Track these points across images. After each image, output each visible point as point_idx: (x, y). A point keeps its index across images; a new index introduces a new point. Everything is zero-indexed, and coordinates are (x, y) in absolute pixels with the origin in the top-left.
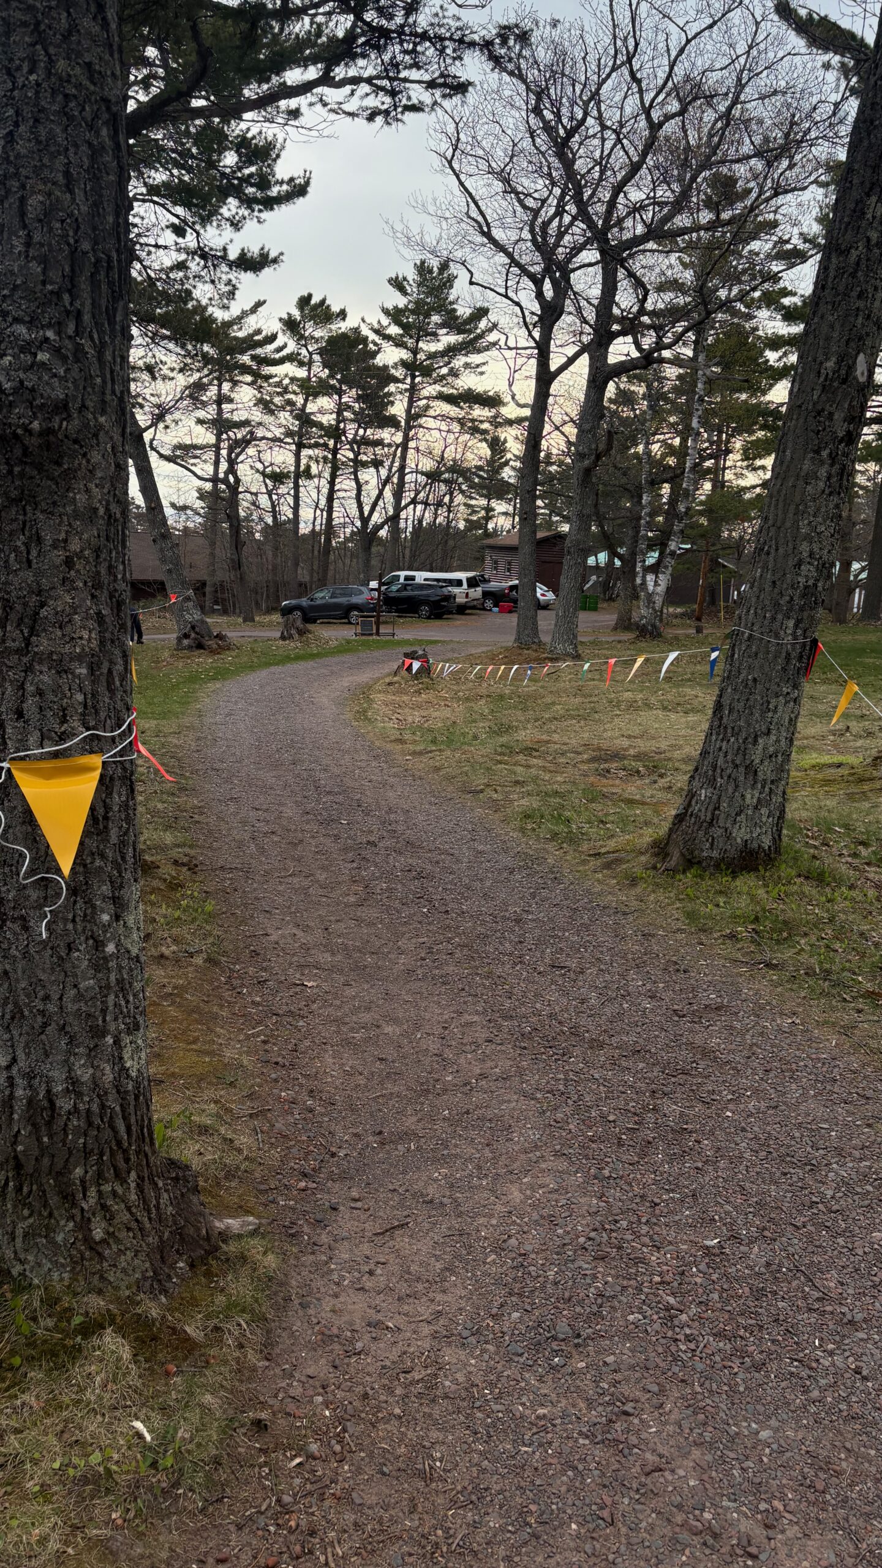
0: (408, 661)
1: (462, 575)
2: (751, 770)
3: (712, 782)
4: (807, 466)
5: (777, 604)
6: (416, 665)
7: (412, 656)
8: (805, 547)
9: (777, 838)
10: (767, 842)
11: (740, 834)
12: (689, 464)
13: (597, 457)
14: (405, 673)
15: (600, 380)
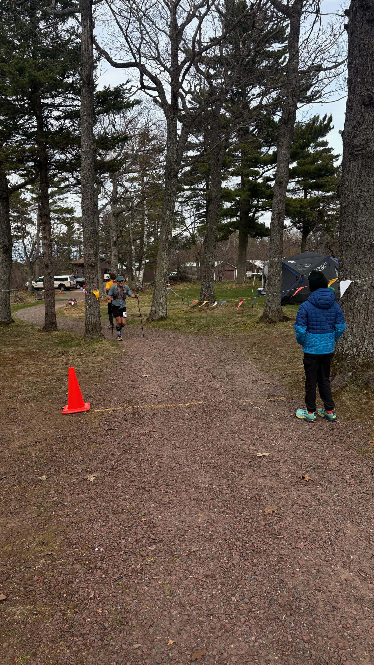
0: (70, 302)
1: (67, 276)
2: (160, 303)
5: (161, 276)
7: (71, 300)
9: (166, 315)
11: (160, 314)
12: (145, 236)
13: (118, 238)
14: (69, 305)
15: (116, 214)
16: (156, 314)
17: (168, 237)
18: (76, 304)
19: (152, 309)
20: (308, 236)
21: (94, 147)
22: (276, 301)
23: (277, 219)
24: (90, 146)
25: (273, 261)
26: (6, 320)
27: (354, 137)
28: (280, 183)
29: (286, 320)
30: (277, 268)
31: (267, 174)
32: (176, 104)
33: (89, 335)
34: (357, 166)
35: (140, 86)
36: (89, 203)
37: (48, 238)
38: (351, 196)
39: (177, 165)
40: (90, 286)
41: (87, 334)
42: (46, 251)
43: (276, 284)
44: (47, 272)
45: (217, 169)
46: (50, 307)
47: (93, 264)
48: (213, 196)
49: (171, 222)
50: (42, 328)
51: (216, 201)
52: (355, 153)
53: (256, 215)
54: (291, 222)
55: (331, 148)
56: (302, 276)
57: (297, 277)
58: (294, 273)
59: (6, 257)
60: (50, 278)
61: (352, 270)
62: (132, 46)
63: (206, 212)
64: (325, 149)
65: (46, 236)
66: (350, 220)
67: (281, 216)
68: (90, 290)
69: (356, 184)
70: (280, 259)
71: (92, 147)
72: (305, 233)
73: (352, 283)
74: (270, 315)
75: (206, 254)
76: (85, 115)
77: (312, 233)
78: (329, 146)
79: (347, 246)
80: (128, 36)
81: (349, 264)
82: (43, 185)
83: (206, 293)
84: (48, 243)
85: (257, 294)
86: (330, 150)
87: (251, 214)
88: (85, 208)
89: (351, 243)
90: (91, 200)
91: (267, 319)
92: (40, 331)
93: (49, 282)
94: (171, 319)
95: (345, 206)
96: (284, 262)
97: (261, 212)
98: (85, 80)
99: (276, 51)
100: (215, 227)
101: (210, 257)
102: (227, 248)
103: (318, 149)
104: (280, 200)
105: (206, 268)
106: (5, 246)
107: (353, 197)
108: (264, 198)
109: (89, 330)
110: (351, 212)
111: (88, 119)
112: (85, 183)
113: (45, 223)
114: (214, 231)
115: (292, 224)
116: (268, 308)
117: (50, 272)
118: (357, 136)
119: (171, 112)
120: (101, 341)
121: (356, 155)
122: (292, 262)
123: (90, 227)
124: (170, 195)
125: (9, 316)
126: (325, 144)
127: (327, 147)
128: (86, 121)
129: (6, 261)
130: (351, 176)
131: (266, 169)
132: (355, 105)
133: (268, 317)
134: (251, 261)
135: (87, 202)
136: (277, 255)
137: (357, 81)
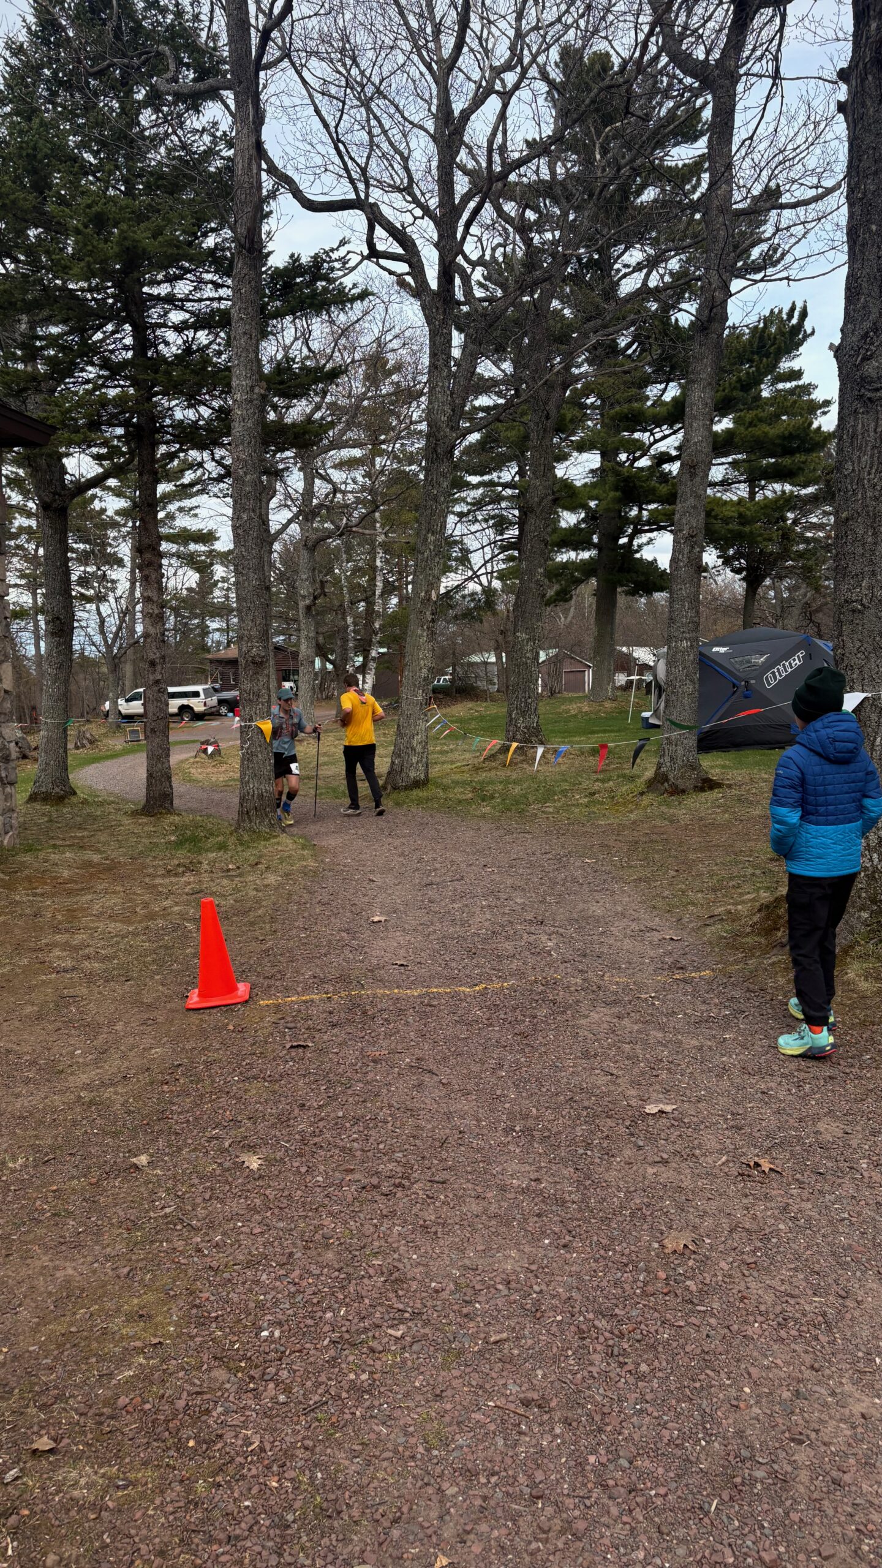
0: (204, 747)
1: (198, 688)
2: (413, 749)
3: (399, 756)
4: (419, 632)
5: (415, 685)
6: (210, 749)
7: (207, 743)
8: (422, 662)
9: (427, 775)
10: (423, 777)
11: (412, 774)
12: (378, 592)
13: (315, 598)
14: (203, 755)
15: (310, 544)
16: (403, 775)
17: (430, 595)
18: (218, 752)
19: (393, 763)
20: (760, 590)
21: (262, 391)
22: (685, 741)
23: (686, 551)
24: (252, 388)
25: (676, 647)
26: (57, 790)
27: (866, 359)
28: (691, 467)
29: (711, 788)
30: (688, 664)
31: (661, 447)
32: (448, 291)
33: (247, 825)
34: (872, 425)
35: (366, 252)
36: (250, 519)
37: (155, 599)
38: (860, 496)
39: (452, 428)
40: (251, 709)
41: (244, 821)
42: (152, 631)
43: (685, 701)
44: (151, 677)
45: (543, 437)
46: (159, 758)
47: (258, 659)
48: (536, 499)
49: (437, 559)
50: (140, 807)
51: (542, 511)
52: (869, 394)
53: (635, 543)
54: (718, 557)
55: (810, 384)
56: (747, 682)
57: (734, 686)
58: (726, 674)
59: (59, 644)
60: (159, 691)
61: (866, 669)
62: (350, 163)
63: (520, 537)
64: (797, 387)
65: (150, 594)
66: (860, 551)
67: (695, 543)
68: (251, 720)
69: (871, 468)
70: (695, 644)
71: (257, 390)
72: (753, 581)
73: (866, 699)
74: (671, 776)
75: (518, 634)
76: (242, 319)
77: (768, 582)
78: (805, 380)
79: (854, 611)
80: (339, 140)
81: (859, 655)
82: (145, 478)
83: (521, 724)
84: (156, 612)
85: (640, 725)
86: (808, 389)
87: (623, 541)
88: (240, 531)
89: (862, 605)
90: (254, 511)
91: (666, 784)
92: (134, 814)
93: (158, 701)
94: (438, 785)
95: (847, 519)
96: (704, 650)
97: (649, 535)
98: (243, 240)
99: (680, 166)
100: (541, 570)
101: (528, 640)
102: (569, 619)
103: (780, 386)
104: (693, 507)
105: (518, 666)
106: (58, 618)
107: (864, 498)
108: (653, 502)
109: (248, 813)
110: (860, 531)
111: (248, 327)
112: (241, 472)
113: (150, 564)
114: (538, 581)
115: (720, 561)
116: (667, 759)
117: (159, 677)
118: (871, 357)
119: (437, 308)
120: (276, 837)
121: (870, 399)
122: (722, 650)
123: (252, 574)
124: (436, 499)
125: (64, 780)
126: (797, 375)
127: (801, 383)
128: (245, 333)
129: (59, 653)
130: (860, 449)
131: (658, 436)
132: (865, 285)
133: (667, 780)
134: (624, 649)
135: (245, 517)
136: (688, 635)
137: (870, 231)
